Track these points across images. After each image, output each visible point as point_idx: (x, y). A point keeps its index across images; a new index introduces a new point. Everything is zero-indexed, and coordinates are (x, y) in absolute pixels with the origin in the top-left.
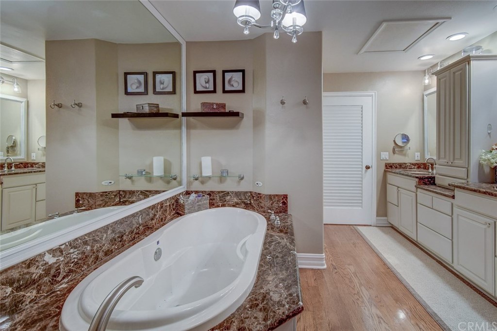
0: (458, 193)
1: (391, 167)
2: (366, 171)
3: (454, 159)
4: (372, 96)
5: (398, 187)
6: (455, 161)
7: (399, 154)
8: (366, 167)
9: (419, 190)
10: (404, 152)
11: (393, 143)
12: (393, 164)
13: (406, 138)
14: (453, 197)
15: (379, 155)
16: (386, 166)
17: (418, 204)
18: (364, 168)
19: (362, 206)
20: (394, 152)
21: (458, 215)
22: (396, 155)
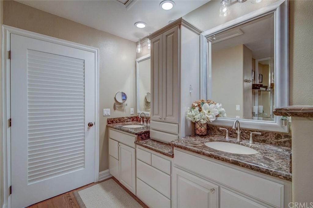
0: (176, 151)
1: (112, 122)
2: (89, 129)
3: (166, 116)
4: (94, 52)
5: (119, 142)
6: (167, 117)
7: (118, 110)
8: (89, 124)
9: (138, 146)
10: (123, 108)
11: (114, 99)
12: (114, 119)
13: (124, 95)
14: (172, 156)
15: (101, 112)
16: (108, 121)
17: (137, 160)
18: (87, 126)
19: (84, 167)
20: (115, 108)
21: (177, 175)
22: (116, 111)
